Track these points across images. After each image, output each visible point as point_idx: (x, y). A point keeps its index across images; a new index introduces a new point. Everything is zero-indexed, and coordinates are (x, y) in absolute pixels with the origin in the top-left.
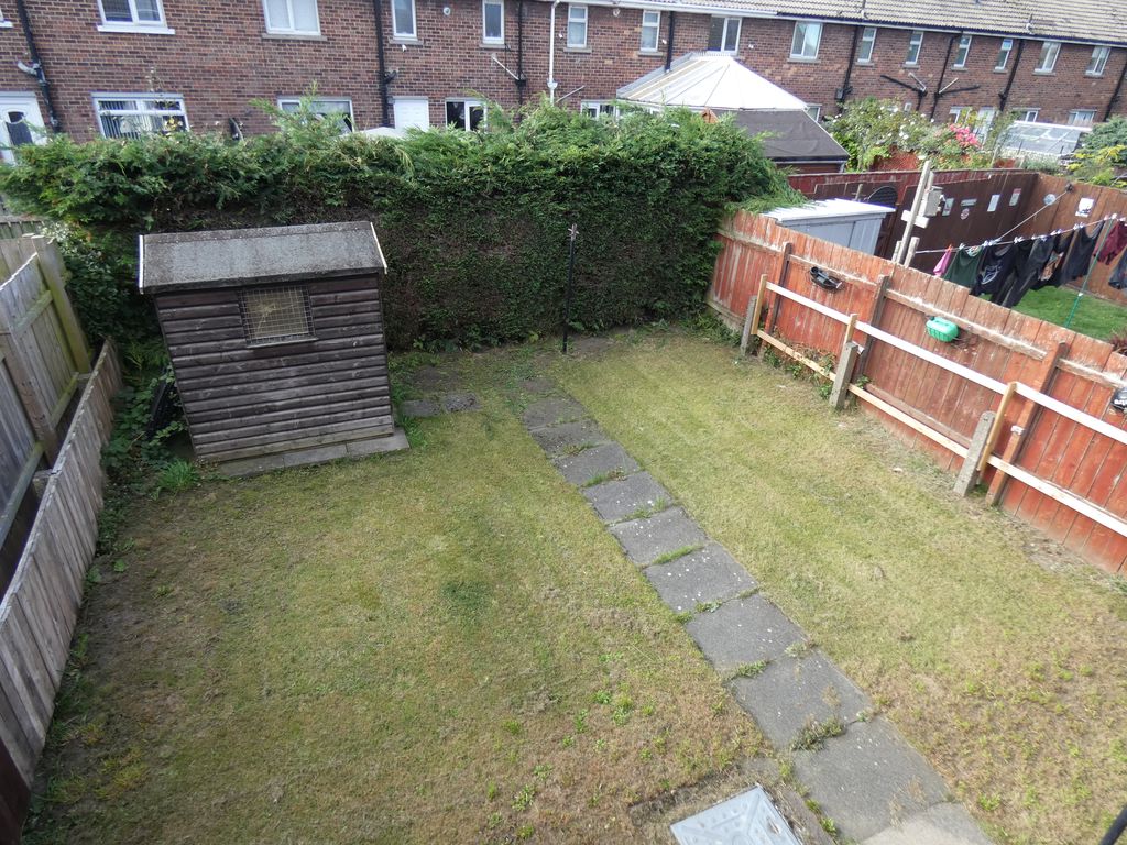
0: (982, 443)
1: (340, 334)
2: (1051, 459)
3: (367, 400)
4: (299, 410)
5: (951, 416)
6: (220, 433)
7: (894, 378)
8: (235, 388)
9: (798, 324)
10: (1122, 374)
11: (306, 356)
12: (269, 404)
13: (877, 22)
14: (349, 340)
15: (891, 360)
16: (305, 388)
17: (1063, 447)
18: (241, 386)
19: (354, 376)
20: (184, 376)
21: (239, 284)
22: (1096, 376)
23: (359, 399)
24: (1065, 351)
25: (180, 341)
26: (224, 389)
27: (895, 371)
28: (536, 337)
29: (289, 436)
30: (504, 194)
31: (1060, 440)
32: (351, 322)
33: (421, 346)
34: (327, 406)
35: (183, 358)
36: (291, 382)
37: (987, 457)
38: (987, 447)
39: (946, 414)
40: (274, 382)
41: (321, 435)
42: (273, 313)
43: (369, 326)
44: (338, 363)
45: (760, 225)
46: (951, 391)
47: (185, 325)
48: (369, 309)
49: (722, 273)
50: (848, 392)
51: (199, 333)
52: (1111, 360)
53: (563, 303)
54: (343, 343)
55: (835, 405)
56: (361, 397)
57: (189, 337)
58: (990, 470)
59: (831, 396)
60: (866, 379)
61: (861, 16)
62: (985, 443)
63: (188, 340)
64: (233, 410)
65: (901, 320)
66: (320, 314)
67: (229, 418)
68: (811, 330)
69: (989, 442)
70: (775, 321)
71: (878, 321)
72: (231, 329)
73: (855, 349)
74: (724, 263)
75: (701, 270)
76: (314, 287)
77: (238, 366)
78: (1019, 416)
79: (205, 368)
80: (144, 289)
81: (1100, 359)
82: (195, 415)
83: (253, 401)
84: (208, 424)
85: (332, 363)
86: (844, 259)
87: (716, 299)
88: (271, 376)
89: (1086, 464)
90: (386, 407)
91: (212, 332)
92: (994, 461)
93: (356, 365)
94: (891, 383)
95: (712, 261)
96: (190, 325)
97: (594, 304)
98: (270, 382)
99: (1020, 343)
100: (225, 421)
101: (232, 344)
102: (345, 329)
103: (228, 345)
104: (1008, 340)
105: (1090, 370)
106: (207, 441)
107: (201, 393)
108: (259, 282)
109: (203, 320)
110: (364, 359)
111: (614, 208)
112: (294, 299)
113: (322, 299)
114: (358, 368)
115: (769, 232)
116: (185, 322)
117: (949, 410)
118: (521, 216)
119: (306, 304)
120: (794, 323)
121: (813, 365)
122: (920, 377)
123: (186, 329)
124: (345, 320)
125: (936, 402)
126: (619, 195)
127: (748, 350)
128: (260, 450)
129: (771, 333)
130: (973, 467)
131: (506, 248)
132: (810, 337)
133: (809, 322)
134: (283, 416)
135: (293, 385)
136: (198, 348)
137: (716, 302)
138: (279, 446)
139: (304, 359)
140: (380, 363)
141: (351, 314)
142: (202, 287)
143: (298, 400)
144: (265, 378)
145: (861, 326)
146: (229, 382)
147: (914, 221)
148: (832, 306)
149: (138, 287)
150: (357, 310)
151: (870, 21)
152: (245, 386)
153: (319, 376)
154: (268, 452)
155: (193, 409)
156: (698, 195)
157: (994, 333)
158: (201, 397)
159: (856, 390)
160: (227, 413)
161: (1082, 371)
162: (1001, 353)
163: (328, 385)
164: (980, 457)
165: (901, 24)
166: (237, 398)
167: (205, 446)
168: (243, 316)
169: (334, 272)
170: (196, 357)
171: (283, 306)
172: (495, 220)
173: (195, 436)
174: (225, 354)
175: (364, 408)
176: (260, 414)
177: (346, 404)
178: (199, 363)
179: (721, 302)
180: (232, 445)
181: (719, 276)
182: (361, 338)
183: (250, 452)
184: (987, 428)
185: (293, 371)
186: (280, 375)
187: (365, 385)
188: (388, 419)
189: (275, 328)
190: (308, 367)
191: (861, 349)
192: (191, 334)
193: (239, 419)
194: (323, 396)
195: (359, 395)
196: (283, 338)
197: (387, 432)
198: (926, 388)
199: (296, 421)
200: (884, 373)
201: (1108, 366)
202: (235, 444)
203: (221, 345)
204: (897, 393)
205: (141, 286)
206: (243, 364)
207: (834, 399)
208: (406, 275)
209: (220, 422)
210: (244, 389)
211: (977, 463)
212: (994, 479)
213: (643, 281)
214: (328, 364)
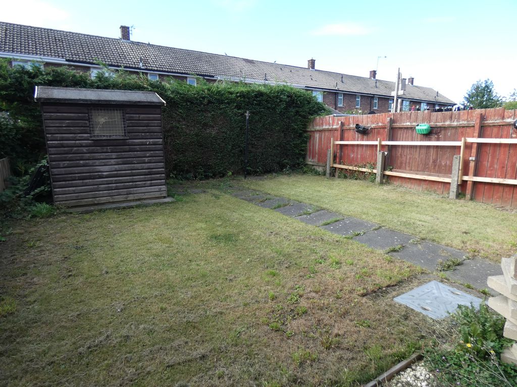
0: (458, 170)
1: (141, 137)
2: (492, 168)
3: (153, 176)
4: (116, 179)
5: (437, 167)
6: (70, 189)
7: (404, 162)
8: (81, 162)
9: (352, 156)
10: (512, 118)
11: (122, 147)
12: (100, 173)
13: (343, 91)
14: (145, 140)
15: (401, 155)
16: (120, 166)
17: (496, 161)
18: (84, 162)
19: (146, 161)
20: (53, 152)
21: (89, 103)
22: (501, 122)
23: (149, 175)
24: (483, 118)
25: (53, 132)
26: (75, 162)
27: (404, 159)
28: (230, 173)
29: (109, 193)
30: (214, 103)
31: (493, 157)
32: (146, 131)
33: (174, 177)
34: (131, 177)
35: (54, 142)
36: (113, 161)
37: (461, 178)
38: (460, 171)
39: (434, 168)
40: (103, 161)
41: (127, 194)
42: (106, 122)
43: (155, 134)
44: (139, 153)
45: (326, 120)
46: (434, 157)
47: (57, 123)
48: (156, 125)
49: (311, 147)
50: (384, 175)
51: (65, 128)
52: (506, 114)
53: (242, 158)
54: (142, 142)
55: (379, 182)
56: (150, 174)
57: (59, 130)
58: (464, 183)
59: (377, 179)
60: (391, 167)
61: (337, 89)
62: (459, 169)
63: (58, 132)
64: (79, 175)
65: (402, 135)
66: (131, 125)
67: (76, 180)
68: (359, 156)
69: (460, 168)
70: (341, 158)
71: (391, 138)
72: (82, 128)
73: (383, 153)
74: (312, 142)
75: (302, 147)
76: (128, 110)
77: (85, 149)
78: (471, 153)
79: (66, 149)
80: (37, 99)
81: (500, 115)
82: (57, 176)
83: (91, 171)
84: (64, 183)
85: (135, 153)
86: (369, 119)
87: (310, 160)
88: (102, 157)
89: (509, 164)
90: (163, 181)
91: (72, 128)
92: (466, 178)
93: (148, 155)
94: (404, 165)
95: (306, 142)
96: (60, 123)
97: (256, 159)
98: (101, 161)
99: (461, 123)
100: (73, 182)
101: (82, 137)
102: (143, 134)
103: (79, 137)
104: (455, 124)
105: (498, 121)
106: (62, 193)
107: (61, 163)
108: (100, 103)
109: (67, 121)
110: (152, 152)
111: (262, 113)
112: (117, 116)
113: (131, 117)
114: (149, 157)
115: (331, 122)
116: (57, 121)
117: (435, 166)
118: (221, 114)
119: (124, 119)
120: (349, 156)
121: (364, 170)
122: (417, 156)
123: (57, 125)
124: (143, 130)
125: (428, 164)
126: (264, 108)
127: (330, 174)
128: (91, 201)
129: (340, 163)
130: (456, 183)
131: (215, 128)
132: (359, 159)
133: (357, 153)
134: (107, 181)
135: (114, 163)
136: (62, 137)
137: (310, 161)
138: (103, 200)
139: (121, 149)
140: (161, 155)
141: (147, 126)
142: (69, 102)
143: (116, 172)
144: (99, 157)
145: (384, 143)
146: (78, 158)
147: (397, 93)
148: (368, 140)
149: (34, 97)
150: (149, 125)
151: (340, 91)
152: (87, 161)
153: (128, 159)
154: (96, 202)
155: (56, 173)
156: (297, 112)
157: (448, 123)
158: (61, 166)
159: (388, 173)
160: (75, 177)
161: (494, 123)
162: (453, 131)
163: (133, 165)
164: (458, 177)
165: (351, 92)
166: (82, 168)
167: (60, 196)
168: (89, 122)
169: (139, 102)
170: (61, 142)
171: (112, 119)
172: (209, 115)
173: (55, 190)
174: (77, 142)
175: (151, 180)
176: (94, 179)
177: (142, 177)
178: (62, 146)
179: (313, 160)
180: (76, 196)
181: (310, 149)
182: (151, 140)
183: (86, 202)
184: (458, 162)
185: (114, 155)
186: (107, 157)
187: (152, 167)
188: (164, 188)
189: (106, 130)
190: (123, 153)
191: (386, 153)
192: (60, 128)
193: (82, 181)
194: (130, 171)
195: (149, 172)
196: (110, 136)
197: (162, 195)
198: (421, 160)
199: (113, 185)
200: (399, 162)
201: (505, 117)
202: (78, 196)
203: (76, 137)
204: (407, 168)
205: (35, 97)
206: (87, 148)
207: (378, 179)
208: (167, 139)
209: (70, 182)
210: (87, 163)
211: (458, 180)
212: (468, 187)
213: (278, 149)
214: (133, 153)
